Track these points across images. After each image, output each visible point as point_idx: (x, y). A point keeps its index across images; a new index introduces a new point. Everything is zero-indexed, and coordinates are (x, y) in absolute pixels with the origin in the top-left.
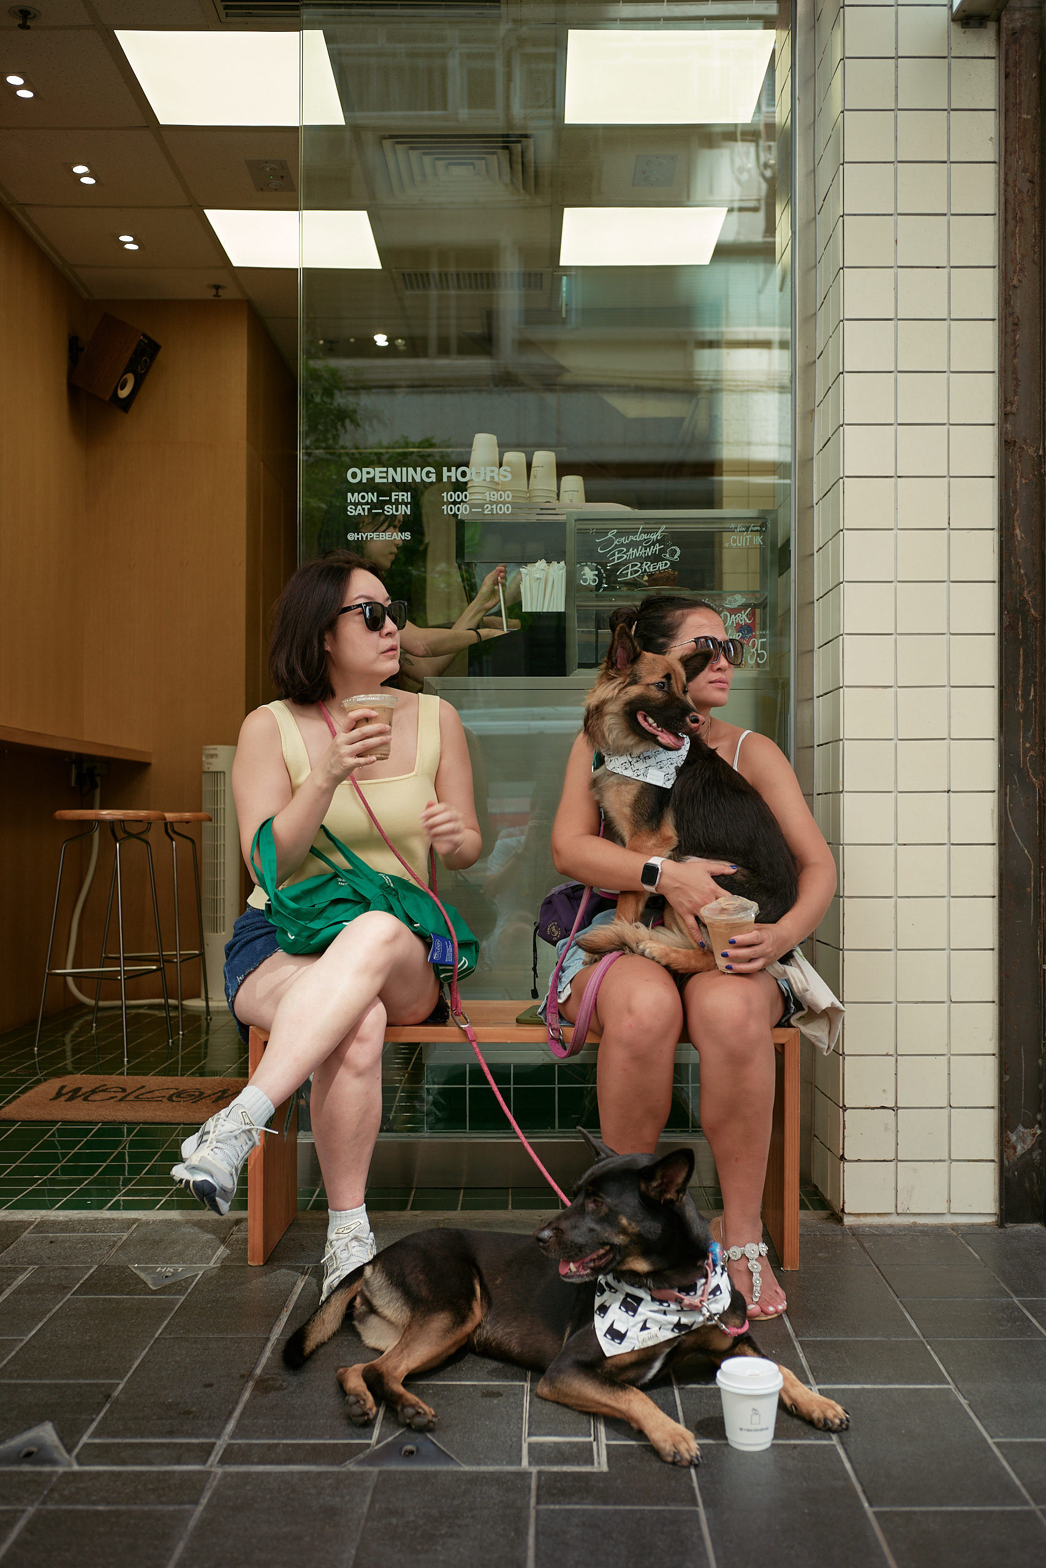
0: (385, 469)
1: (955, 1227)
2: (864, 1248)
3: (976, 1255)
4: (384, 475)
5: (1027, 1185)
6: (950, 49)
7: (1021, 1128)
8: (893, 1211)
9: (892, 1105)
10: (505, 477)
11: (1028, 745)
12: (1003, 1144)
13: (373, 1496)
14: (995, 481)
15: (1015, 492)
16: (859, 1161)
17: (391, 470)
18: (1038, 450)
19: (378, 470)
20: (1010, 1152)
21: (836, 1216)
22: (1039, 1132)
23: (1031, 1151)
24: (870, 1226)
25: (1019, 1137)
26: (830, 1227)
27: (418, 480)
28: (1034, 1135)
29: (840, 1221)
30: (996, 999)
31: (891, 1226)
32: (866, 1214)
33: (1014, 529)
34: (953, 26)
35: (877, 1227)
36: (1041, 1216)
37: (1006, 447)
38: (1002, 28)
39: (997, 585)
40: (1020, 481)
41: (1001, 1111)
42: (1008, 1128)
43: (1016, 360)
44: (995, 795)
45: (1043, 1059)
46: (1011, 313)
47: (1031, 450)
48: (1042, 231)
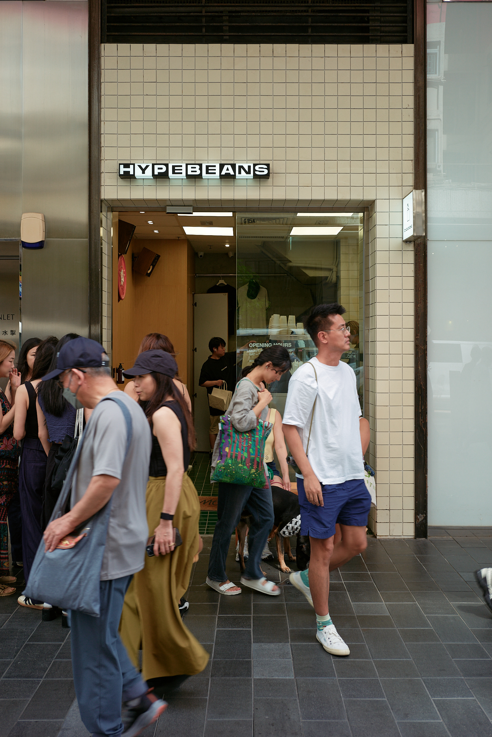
0: (259, 344)
1: (404, 539)
2: (381, 544)
3: (408, 546)
4: (259, 345)
5: (422, 529)
6: (402, 249)
7: (420, 514)
8: (389, 535)
9: (389, 509)
10: (290, 346)
11: (422, 420)
12: (416, 518)
13: (284, 590)
14: (414, 355)
15: (419, 357)
16: (380, 522)
18: (424, 347)
19: (257, 344)
20: (418, 520)
21: (375, 536)
22: (425, 515)
23: (423, 520)
24: (383, 539)
25: (420, 517)
26: (373, 539)
27: (267, 346)
28: (424, 516)
29: (376, 537)
30: (414, 483)
31: (388, 539)
32: (382, 536)
33: (419, 367)
34: (403, 243)
35: (385, 539)
36: (425, 536)
37: (416, 347)
38: (415, 243)
39: (414, 381)
40: (420, 355)
41: (415, 511)
42: (417, 515)
43: (419, 325)
44: (414, 433)
45: (426, 497)
46: (418, 314)
47: (423, 347)
48: (425, 293)
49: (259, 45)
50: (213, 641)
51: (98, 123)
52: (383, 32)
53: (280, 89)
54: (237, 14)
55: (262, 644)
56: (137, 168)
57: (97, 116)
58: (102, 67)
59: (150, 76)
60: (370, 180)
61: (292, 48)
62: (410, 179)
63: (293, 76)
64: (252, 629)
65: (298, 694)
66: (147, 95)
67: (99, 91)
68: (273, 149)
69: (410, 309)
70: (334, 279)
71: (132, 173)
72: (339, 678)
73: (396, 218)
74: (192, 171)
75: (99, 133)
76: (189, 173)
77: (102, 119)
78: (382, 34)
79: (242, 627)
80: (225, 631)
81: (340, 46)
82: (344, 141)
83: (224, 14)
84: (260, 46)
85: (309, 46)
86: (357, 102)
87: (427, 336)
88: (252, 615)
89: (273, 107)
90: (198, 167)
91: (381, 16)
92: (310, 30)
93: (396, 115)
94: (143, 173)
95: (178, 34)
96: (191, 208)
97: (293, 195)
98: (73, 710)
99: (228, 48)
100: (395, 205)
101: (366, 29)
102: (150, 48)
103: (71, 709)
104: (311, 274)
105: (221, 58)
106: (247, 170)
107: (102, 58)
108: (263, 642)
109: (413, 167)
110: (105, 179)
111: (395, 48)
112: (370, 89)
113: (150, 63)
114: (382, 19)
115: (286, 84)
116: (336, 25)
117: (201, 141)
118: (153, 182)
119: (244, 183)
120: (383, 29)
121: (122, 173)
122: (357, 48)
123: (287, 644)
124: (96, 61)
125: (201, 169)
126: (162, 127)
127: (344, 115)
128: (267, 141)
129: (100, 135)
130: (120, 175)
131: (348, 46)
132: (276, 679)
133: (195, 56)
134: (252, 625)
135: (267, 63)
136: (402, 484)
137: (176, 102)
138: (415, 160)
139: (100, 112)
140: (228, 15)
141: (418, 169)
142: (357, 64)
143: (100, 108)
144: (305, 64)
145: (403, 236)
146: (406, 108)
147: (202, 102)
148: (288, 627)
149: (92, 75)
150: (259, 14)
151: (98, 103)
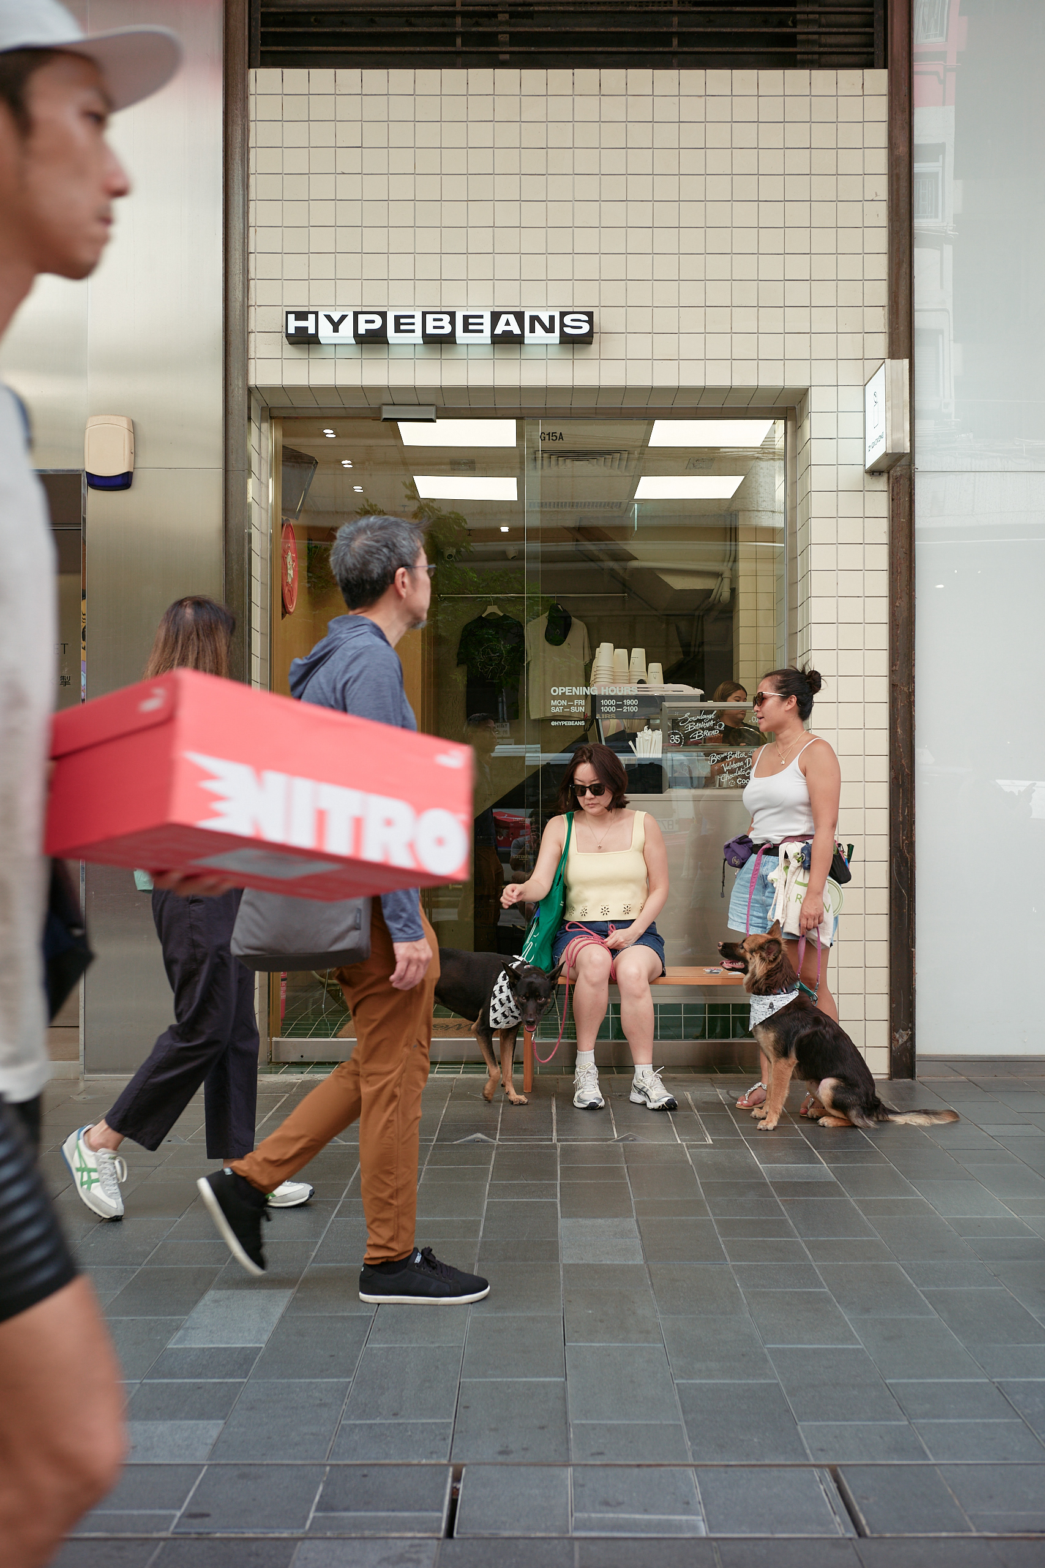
0: (571, 688)
4: (571, 691)
5: (904, 1059)
6: (864, 487)
7: (901, 1031)
11: (904, 838)
12: (892, 1039)
14: (888, 705)
15: (897, 709)
17: (574, 688)
18: (909, 689)
19: (567, 688)
20: (896, 1042)
22: (910, 1032)
23: (906, 1043)
25: (900, 1036)
27: (589, 693)
28: (908, 1034)
30: (889, 966)
33: (897, 729)
34: (865, 475)
36: (911, 1074)
37: (893, 687)
38: (891, 476)
39: (888, 757)
40: (900, 705)
41: (891, 1022)
42: (894, 1031)
43: (898, 644)
44: (888, 863)
45: (912, 996)
46: (895, 620)
47: (906, 689)
48: (911, 578)
49: (571, 71)
50: (481, 1215)
51: (242, 231)
52: (825, 46)
53: (613, 161)
54: (526, 9)
55: (580, 1220)
56: (323, 320)
57: (241, 217)
58: (252, 117)
59: (349, 134)
60: (797, 346)
61: (640, 77)
62: (879, 344)
63: (640, 135)
64: (558, 1201)
65: (652, 1283)
66: (344, 173)
67: (246, 165)
68: (600, 283)
69: (881, 610)
70: (726, 594)
71: (312, 331)
72: (733, 1263)
73: (850, 425)
74: (435, 327)
75: (246, 250)
76: (430, 330)
77: (252, 222)
78: (821, 49)
79: (539, 1197)
80: (504, 1202)
81: (737, 73)
82: (745, 267)
83: (501, 9)
84: (573, 74)
85: (673, 73)
86: (771, 188)
87: (914, 665)
88: (558, 1182)
89: (600, 198)
90: (447, 318)
91: (820, 13)
92: (675, 41)
93: (851, 214)
94: (336, 330)
95: (406, 49)
96: (433, 409)
97: (640, 377)
98: (205, 1305)
99: (508, 77)
100: (850, 398)
101: (790, 40)
102: (349, 77)
103: (201, 1304)
104: (678, 583)
105: (494, 99)
106: (547, 324)
107: (252, 99)
108: (581, 1217)
109: (887, 321)
110: (257, 345)
111: (850, 77)
112: (798, 161)
113: (349, 108)
114: (823, 20)
115: (627, 152)
116: (729, 30)
117: (454, 266)
118: (354, 351)
119: (541, 353)
120: (824, 39)
121: (291, 330)
122: (772, 78)
123: (628, 1219)
124: (239, 105)
125: (453, 322)
126: (374, 240)
127: (745, 214)
128: (587, 267)
129: (248, 255)
130: (288, 336)
131: (753, 73)
132: (607, 1265)
133: (441, 95)
134: (559, 1195)
135: (587, 108)
136: (863, 969)
137: (402, 187)
138: (889, 305)
139: (246, 207)
140: (508, 10)
141: (897, 324)
142: (771, 109)
143: (246, 201)
144: (666, 109)
145: (865, 461)
146: (872, 200)
147: (455, 188)
148: (632, 1197)
149: (230, 133)
150: (572, 9)
151: (244, 190)
